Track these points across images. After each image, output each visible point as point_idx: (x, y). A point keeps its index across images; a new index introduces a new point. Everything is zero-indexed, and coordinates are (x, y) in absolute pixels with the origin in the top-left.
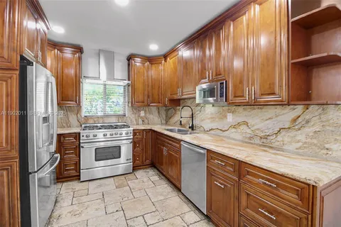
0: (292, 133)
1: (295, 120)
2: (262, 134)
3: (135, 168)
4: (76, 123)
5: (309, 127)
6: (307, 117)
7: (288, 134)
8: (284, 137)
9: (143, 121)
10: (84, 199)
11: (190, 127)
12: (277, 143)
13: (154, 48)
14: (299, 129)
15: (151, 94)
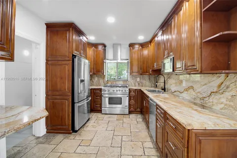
0: (218, 96)
1: (219, 86)
2: (201, 96)
3: (130, 112)
4: (103, 83)
5: (229, 92)
6: (228, 83)
7: (216, 97)
8: (214, 99)
9: (139, 84)
10: (100, 122)
11: (162, 89)
12: (209, 104)
13: (141, 38)
14: (222, 93)
15: (142, 67)
